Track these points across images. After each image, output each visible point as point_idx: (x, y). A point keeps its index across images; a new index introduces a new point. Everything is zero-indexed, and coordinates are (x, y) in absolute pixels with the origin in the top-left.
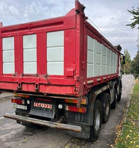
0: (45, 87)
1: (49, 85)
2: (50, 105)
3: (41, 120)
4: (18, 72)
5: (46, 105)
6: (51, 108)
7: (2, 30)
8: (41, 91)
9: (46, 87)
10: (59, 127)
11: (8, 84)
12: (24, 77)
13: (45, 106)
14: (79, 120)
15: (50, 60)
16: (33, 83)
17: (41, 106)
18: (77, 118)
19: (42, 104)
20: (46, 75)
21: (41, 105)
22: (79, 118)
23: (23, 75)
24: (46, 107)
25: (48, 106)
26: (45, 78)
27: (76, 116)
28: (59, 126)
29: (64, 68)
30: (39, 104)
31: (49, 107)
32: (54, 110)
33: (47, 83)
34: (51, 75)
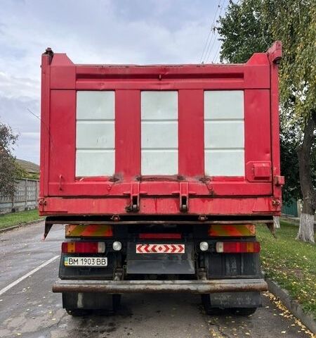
0: (204, 202)
1: (211, 197)
2: (180, 247)
3: (170, 282)
4: (125, 171)
5: (169, 246)
6: (183, 252)
7: (78, 72)
8: (192, 211)
9: (206, 201)
10: (219, 288)
11: (94, 202)
12: (144, 183)
13: (168, 249)
14: (235, 271)
15: (211, 146)
16: (171, 194)
17: (155, 251)
18: (231, 266)
19: (159, 246)
20: (203, 177)
21: (157, 249)
22: (234, 266)
23: (141, 179)
24: (169, 252)
25: (175, 249)
26: (200, 183)
27: (228, 265)
28: (219, 285)
29: (246, 162)
30: (151, 246)
31: (176, 252)
32: (190, 256)
33: (207, 193)
34: (213, 177)
